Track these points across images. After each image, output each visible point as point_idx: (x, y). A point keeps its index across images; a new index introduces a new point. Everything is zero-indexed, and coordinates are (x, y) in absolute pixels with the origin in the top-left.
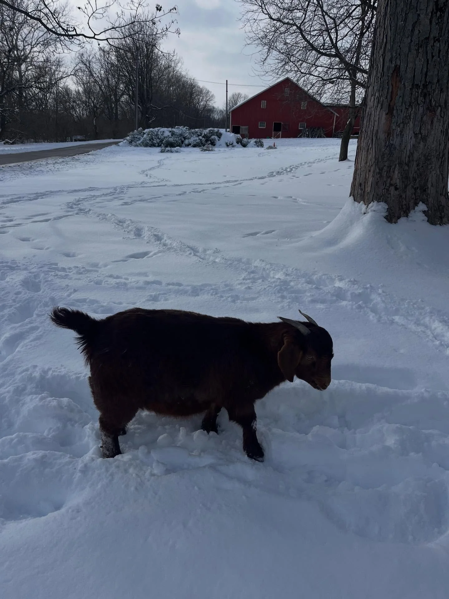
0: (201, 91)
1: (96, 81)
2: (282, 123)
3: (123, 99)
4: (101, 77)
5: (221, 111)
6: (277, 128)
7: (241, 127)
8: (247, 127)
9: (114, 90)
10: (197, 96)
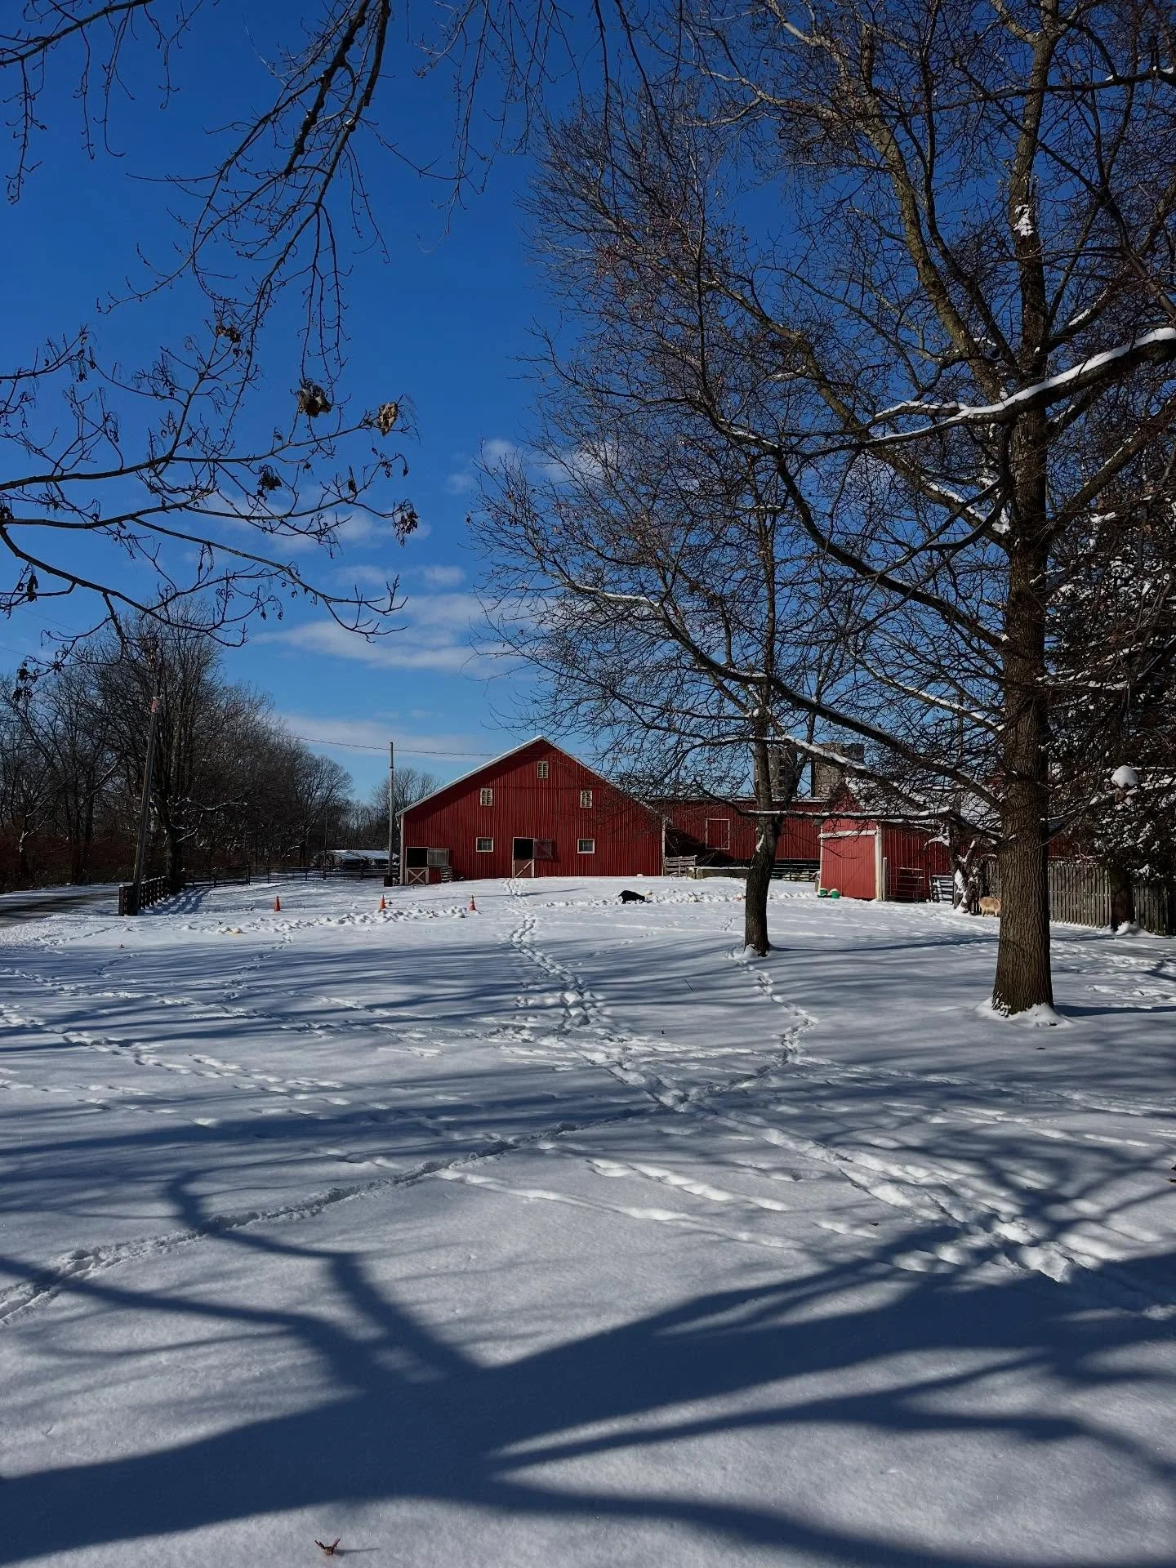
0: (317, 765)
1: (38, 745)
2: (535, 840)
3: (109, 786)
4: (54, 734)
5: (365, 810)
6: (524, 850)
7: (430, 850)
8: (445, 850)
9: (87, 766)
10: (306, 776)
